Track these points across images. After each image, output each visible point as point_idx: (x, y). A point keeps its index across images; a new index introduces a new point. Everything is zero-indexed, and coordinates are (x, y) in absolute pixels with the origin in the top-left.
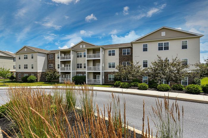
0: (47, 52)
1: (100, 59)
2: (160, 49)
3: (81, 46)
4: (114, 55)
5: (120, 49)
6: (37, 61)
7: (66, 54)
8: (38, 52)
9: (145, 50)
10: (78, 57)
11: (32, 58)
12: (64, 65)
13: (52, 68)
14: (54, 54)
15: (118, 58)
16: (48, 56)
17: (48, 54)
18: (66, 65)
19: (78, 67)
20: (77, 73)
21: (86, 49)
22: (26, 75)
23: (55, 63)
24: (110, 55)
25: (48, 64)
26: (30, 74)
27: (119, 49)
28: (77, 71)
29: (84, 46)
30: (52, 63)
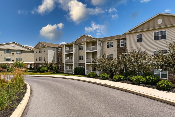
0: (56, 47)
1: (97, 52)
2: (156, 38)
3: (83, 40)
4: (111, 47)
5: (118, 41)
6: (48, 54)
7: (71, 48)
8: (49, 47)
9: (139, 40)
10: (80, 49)
11: (45, 51)
12: (68, 57)
13: (60, 60)
14: (62, 48)
15: (116, 49)
16: (57, 50)
17: (57, 48)
18: (71, 57)
19: (80, 59)
20: (80, 64)
21: (85, 43)
22: (40, 66)
23: (62, 56)
24: (108, 47)
25: (57, 56)
26: (43, 65)
27: (116, 40)
28: (79, 63)
29: (85, 39)
30: (60, 56)
